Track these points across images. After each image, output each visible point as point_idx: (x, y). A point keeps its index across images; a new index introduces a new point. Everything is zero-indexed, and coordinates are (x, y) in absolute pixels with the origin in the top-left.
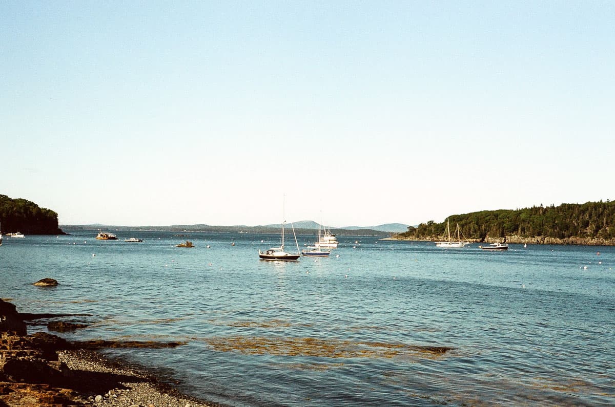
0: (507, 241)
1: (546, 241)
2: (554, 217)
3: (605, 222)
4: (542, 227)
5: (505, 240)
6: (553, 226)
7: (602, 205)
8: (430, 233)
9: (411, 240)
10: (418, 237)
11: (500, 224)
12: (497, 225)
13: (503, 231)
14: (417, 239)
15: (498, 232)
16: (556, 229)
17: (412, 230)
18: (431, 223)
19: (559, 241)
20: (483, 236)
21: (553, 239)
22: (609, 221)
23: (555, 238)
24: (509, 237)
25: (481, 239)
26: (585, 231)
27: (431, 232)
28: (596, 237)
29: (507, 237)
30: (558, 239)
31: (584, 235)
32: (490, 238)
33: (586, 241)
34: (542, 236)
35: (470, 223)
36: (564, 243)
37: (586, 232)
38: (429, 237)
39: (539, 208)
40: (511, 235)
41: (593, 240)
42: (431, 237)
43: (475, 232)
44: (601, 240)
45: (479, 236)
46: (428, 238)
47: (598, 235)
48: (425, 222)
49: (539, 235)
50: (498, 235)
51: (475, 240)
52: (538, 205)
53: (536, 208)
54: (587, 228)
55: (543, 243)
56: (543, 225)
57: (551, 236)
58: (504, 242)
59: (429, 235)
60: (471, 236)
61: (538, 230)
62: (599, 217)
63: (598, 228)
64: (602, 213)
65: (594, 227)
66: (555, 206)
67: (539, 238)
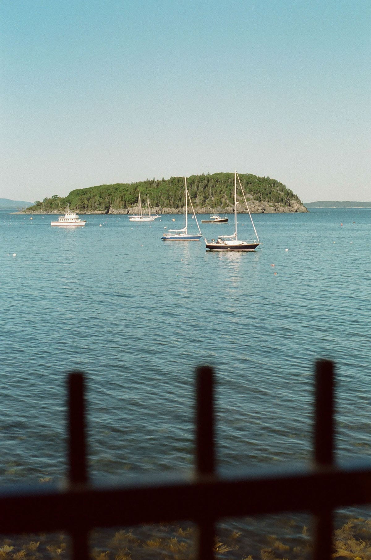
0: (130, 212)
1: (163, 211)
2: (167, 189)
3: (210, 193)
4: (159, 199)
5: (128, 212)
6: (169, 197)
7: (206, 178)
8: (57, 207)
9: (39, 214)
10: (46, 211)
11: (122, 197)
12: (119, 198)
13: (125, 203)
14: (45, 213)
15: (121, 204)
16: (171, 200)
17: (39, 205)
18: (55, 197)
19: (174, 210)
20: (107, 208)
21: (169, 209)
22: (214, 192)
23: (171, 208)
24: (131, 209)
25: (106, 211)
26: (195, 201)
27: (58, 205)
28: (205, 207)
29: (129, 208)
30: (174, 209)
31: (195, 205)
32: (114, 210)
33: (197, 210)
34: (160, 207)
35: (94, 196)
36: (179, 212)
37: (196, 203)
38: (57, 210)
39: (153, 182)
40: (132, 207)
41: (202, 209)
42: (59, 210)
43: (100, 204)
44: (209, 209)
45: (104, 208)
46: (55, 212)
47: (206, 204)
48: (49, 197)
49: (157, 206)
50: (122, 207)
51: (101, 212)
52: (151, 179)
53: (149, 181)
54: (196, 199)
55: (161, 213)
56: (160, 197)
57: (167, 206)
58: (127, 213)
59: (56, 209)
60: (96, 209)
61: (155, 202)
62: (205, 188)
63: (206, 198)
64: (207, 185)
65: (202, 197)
66: (166, 179)
67: (158, 209)
